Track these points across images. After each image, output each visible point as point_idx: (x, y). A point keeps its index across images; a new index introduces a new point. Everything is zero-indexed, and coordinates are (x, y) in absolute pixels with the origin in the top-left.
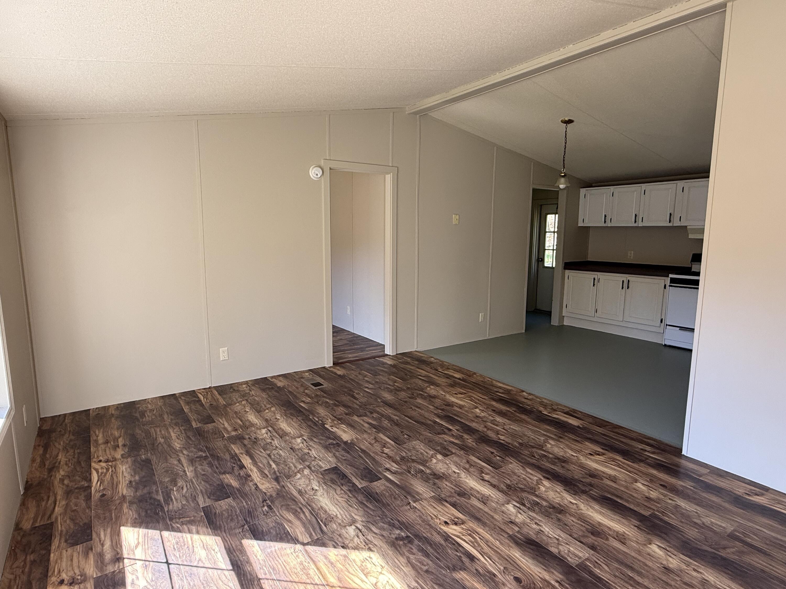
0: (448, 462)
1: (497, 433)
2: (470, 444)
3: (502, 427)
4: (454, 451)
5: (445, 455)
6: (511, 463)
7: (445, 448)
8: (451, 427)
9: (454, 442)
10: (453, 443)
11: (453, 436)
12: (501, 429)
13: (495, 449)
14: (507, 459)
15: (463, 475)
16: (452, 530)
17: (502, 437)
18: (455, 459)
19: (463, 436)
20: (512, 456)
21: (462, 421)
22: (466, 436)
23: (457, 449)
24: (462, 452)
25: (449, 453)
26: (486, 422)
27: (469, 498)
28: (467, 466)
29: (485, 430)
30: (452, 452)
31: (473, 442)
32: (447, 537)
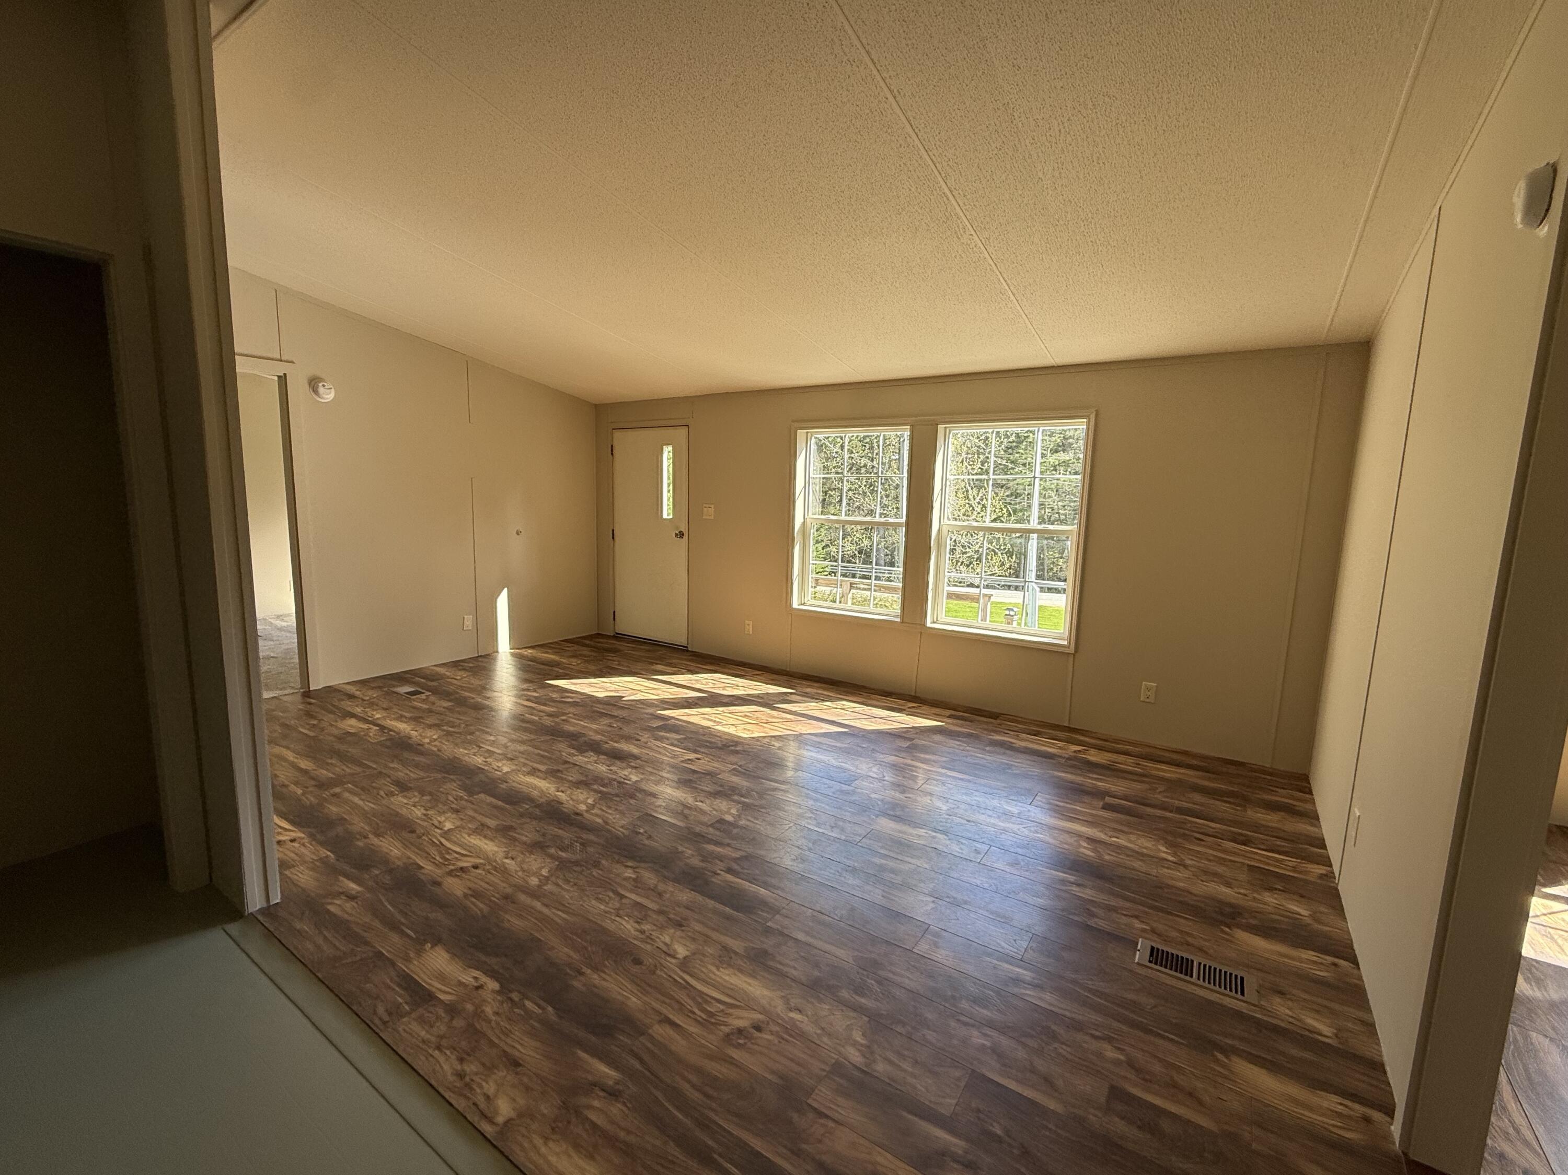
0: (714, 812)
1: (638, 884)
2: (687, 845)
3: (624, 901)
4: (711, 830)
5: (721, 821)
6: (622, 827)
7: (724, 831)
8: (730, 877)
9: (715, 845)
10: (717, 843)
11: (721, 858)
12: (628, 894)
13: (644, 845)
14: (626, 832)
15: (690, 800)
16: (692, 756)
17: (629, 873)
18: (705, 819)
19: (703, 861)
20: (618, 838)
21: (711, 903)
22: (696, 862)
23: (707, 833)
24: (698, 829)
25: (717, 825)
26: (660, 912)
27: (679, 779)
28: (686, 811)
29: (661, 887)
30: (714, 828)
31: (682, 852)
32: (695, 752)
